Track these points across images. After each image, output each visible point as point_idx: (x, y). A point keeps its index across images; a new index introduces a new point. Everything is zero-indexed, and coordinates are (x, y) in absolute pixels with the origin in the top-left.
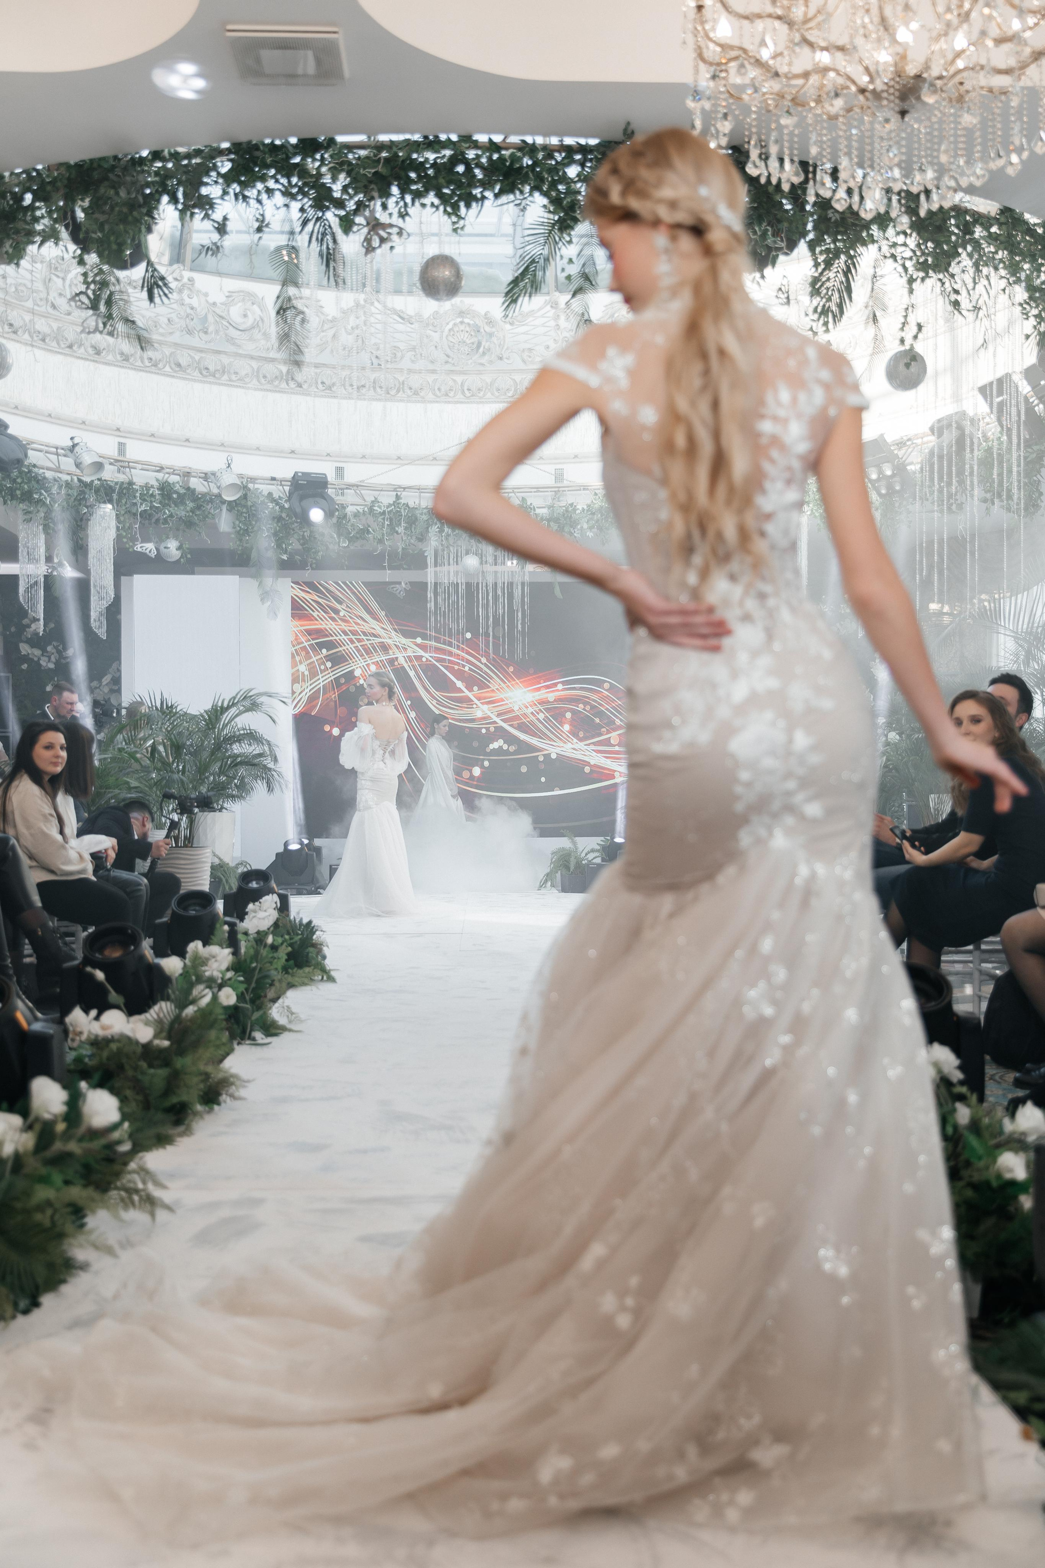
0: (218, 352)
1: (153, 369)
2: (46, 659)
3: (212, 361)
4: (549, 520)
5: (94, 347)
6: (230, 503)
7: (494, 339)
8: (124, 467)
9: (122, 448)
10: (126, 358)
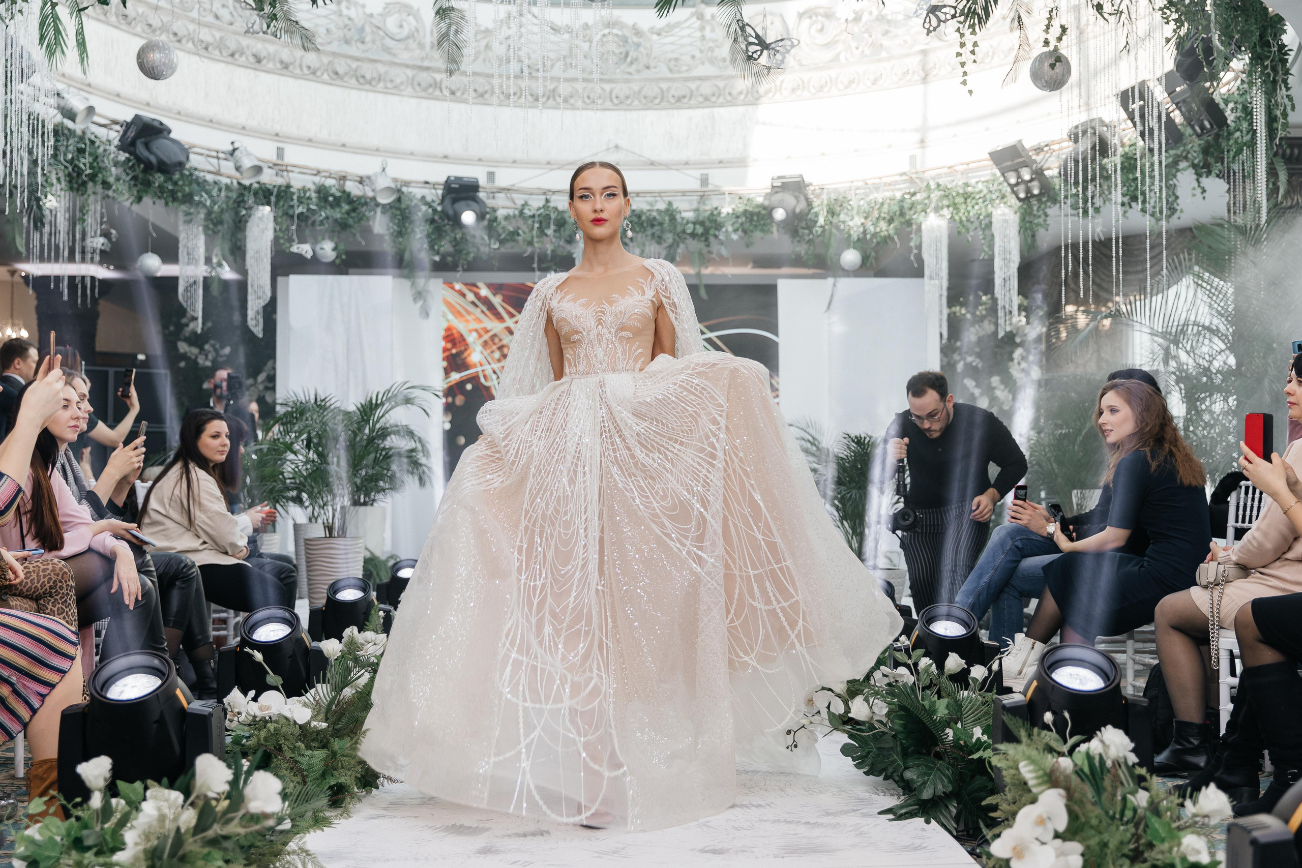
0: (375, 61)
1: (312, 77)
2: (203, 357)
3: (368, 70)
4: (694, 223)
5: (255, 56)
6: (384, 206)
7: (642, 49)
8: (282, 171)
9: (280, 152)
10: (286, 66)
